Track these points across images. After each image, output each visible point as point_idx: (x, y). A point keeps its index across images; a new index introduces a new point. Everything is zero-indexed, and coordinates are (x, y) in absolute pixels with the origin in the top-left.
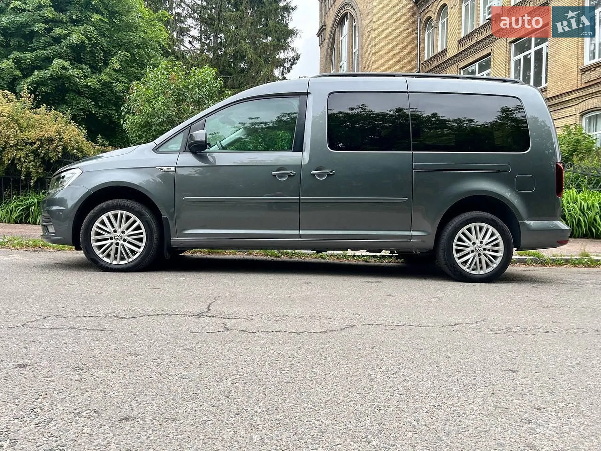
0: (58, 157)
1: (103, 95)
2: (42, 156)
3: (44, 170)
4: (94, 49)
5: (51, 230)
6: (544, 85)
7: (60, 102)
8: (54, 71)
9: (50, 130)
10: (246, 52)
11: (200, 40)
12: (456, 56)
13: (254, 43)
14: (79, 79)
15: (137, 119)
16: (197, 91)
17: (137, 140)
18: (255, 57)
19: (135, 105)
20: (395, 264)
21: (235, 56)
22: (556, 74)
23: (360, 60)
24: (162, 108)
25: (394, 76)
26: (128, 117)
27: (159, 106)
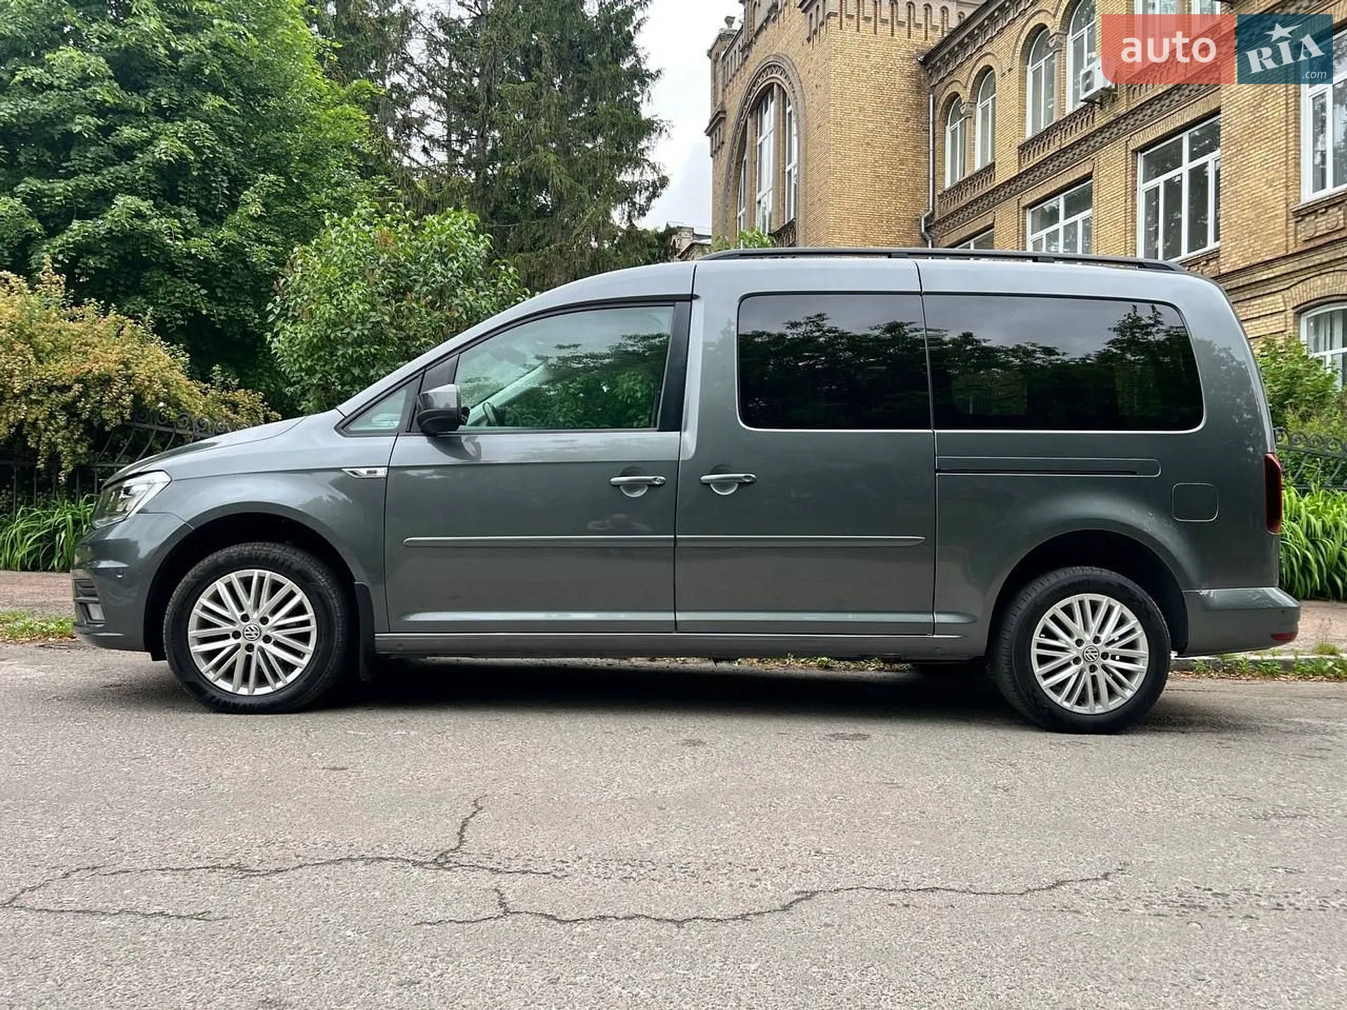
0: (122, 418)
1: (226, 273)
2: (85, 416)
3: (90, 448)
4: (207, 172)
5: (97, 613)
6: (1211, 245)
7: (129, 291)
8: (116, 222)
9: (105, 360)
10: (548, 171)
11: (446, 145)
12: (1014, 180)
13: (568, 152)
14: (171, 239)
15: (303, 331)
16: (439, 269)
17: (302, 379)
18: (568, 182)
19: (299, 300)
20: (893, 674)
21: (524, 180)
22: (1239, 222)
23: (801, 187)
24: (361, 307)
25: (889, 255)
26: (283, 328)
27: (352, 303)
